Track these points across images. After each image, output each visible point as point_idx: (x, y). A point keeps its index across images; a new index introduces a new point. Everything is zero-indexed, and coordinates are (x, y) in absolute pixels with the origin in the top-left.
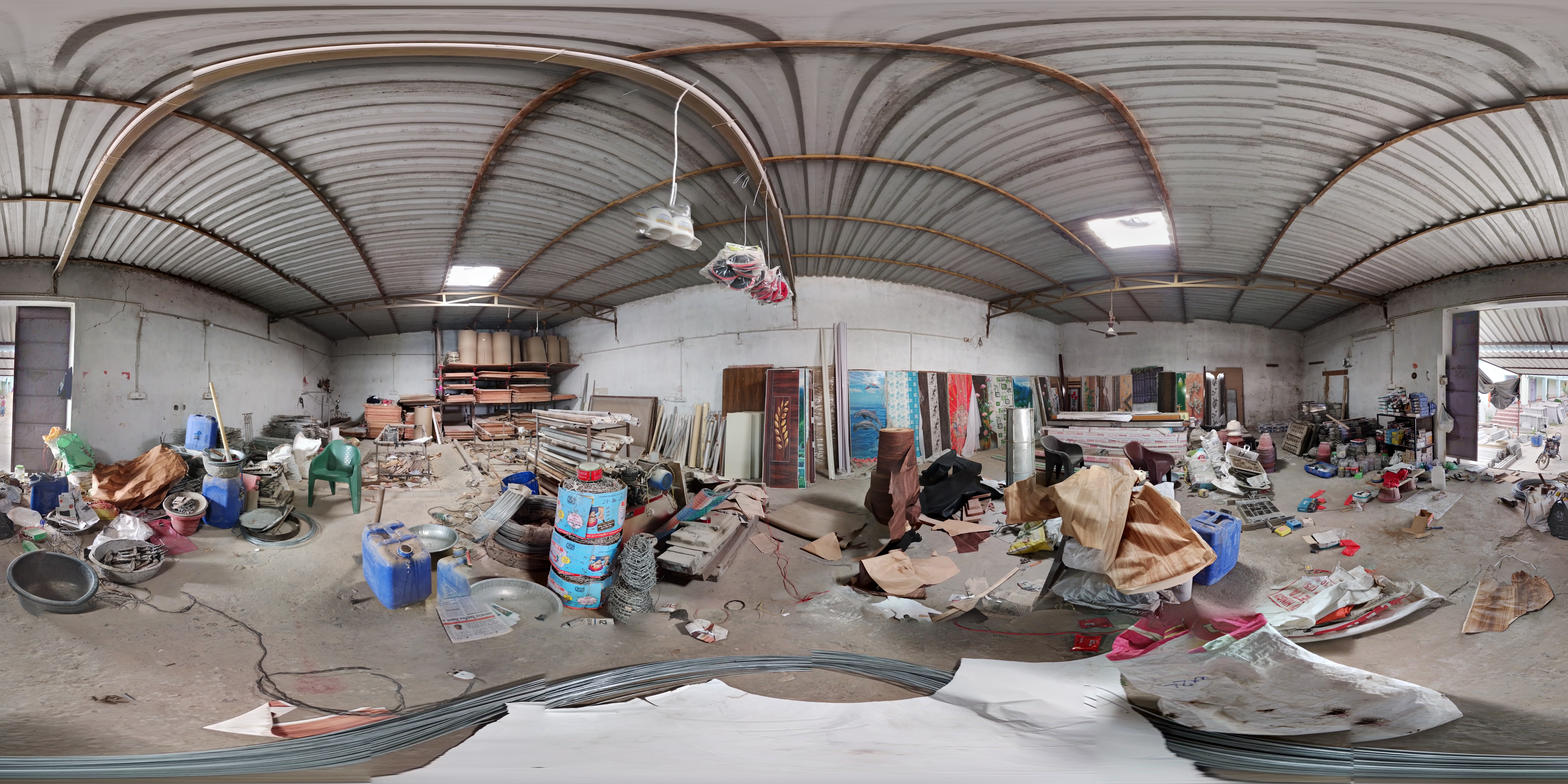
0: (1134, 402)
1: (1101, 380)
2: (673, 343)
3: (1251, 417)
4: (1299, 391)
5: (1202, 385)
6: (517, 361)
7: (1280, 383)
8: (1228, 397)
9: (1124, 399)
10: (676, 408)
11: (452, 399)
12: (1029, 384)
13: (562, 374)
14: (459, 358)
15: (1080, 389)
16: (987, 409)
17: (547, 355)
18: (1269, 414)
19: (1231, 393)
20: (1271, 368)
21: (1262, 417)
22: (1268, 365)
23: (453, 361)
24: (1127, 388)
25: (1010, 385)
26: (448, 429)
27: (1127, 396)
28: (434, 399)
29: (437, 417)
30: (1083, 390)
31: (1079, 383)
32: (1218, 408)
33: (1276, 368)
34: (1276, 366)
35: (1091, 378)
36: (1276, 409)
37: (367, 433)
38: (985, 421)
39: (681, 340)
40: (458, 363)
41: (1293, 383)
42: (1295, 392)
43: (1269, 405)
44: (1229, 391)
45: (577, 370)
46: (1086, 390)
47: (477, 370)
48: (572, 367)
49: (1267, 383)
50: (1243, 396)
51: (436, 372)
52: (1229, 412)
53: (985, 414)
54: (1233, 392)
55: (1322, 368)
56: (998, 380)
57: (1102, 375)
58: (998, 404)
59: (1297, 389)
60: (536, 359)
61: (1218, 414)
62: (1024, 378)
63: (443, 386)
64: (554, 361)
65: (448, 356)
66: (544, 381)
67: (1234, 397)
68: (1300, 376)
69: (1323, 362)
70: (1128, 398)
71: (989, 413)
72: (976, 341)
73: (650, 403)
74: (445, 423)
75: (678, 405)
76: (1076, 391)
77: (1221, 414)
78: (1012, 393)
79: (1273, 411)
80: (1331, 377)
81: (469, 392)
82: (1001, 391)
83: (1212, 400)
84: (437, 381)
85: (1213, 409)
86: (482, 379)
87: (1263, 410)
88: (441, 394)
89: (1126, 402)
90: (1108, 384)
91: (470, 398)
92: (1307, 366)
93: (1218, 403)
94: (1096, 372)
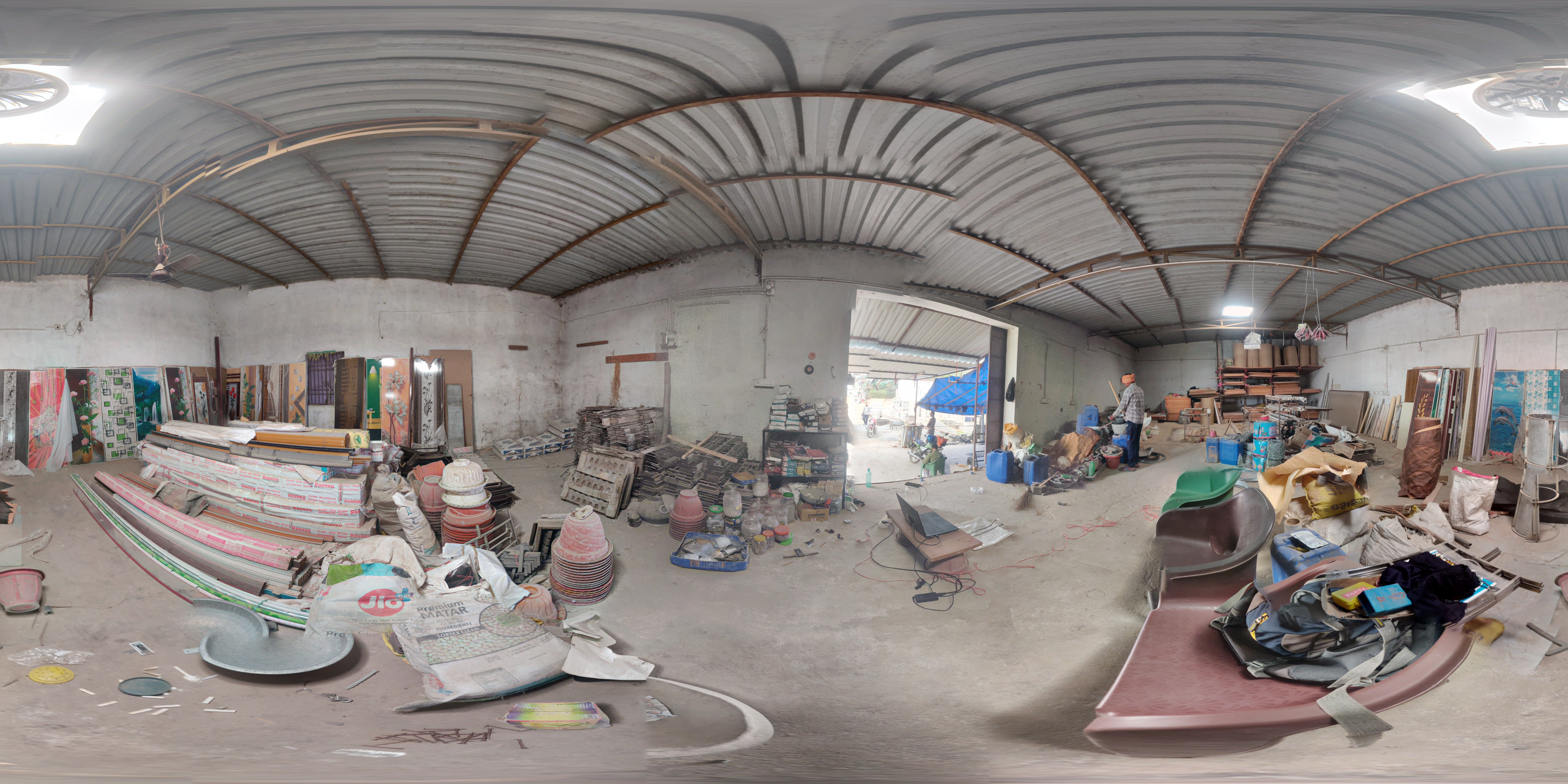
0: (309, 403)
1: (264, 371)
2: (1381, 350)
3: (486, 432)
4: (558, 388)
5: (407, 377)
6: (1278, 365)
7: (531, 376)
8: (449, 397)
9: (295, 397)
10: (1384, 400)
11: (1228, 392)
12: (159, 378)
13: (1313, 373)
14: (1234, 363)
15: (239, 384)
16: (88, 412)
17: (1299, 359)
18: (515, 427)
19: (453, 390)
20: (516, 352)
21: (504, 433)
22: (512, 348)
23: (1229, 365)
24: (299, 383)
25: (129, 379)
26: (1225, 414)
27: (298, 394)
28: (1215, 392)
29: (1217, 405)
30: (242, 385)
31: (238, 376)
32: (432, 415)
33: (523, 353)
34: (524, 348)
35: (251, 369)
36: (526, 417)
37: (1167, 417)
38: (84, 427)
39: (1386, 348)
40: (1233, 367)
41: (550, 375)
42: (552, 389)
43: (514, 411)
44: (450, 388)
45: (1322, 370)
46: (246, 385)
47: (1247, 371)
48: (1319, 368)
49: (511, 376)
50: (472, 395)
51: (1217, 373)
52: (450, 422)
53: (84, 417)
54: (457, 388)
55: (604, 351)
56: (108, 373)
57: (266, 364)
58: (107, 404)
59: (556, 385)
60: (1291, 362)
61: (432, 424)
62: (150, 370)
63: (1223, 383)
64: (1304, 363)
65: (1226, 362)
66: (1296, 379)
67: (459, 397)
68: (560, 364)
69: (606, 342)
70: (300, 397)
71: (91, 417)
72: (72, 326)
73: (1362, 395)
74: (1223, 410)
75: (1386, 397)
76: (235, 386)
77: (439, 424)
78: (132, 390)
79: (521, 421)
80: (624, 366)
81: (1242, 387)
82: (112, 387)
83: (424, 402)
84: (1218, 379)
85: (424, 416)
86: (1252, 378)
87: (505, 420)
88: (1221, 389)
89: (297, 403)
90: (274, 377)
91: (1242, 392)
92: (573, 349)
93: (433, 407)
94: (258, 360)
